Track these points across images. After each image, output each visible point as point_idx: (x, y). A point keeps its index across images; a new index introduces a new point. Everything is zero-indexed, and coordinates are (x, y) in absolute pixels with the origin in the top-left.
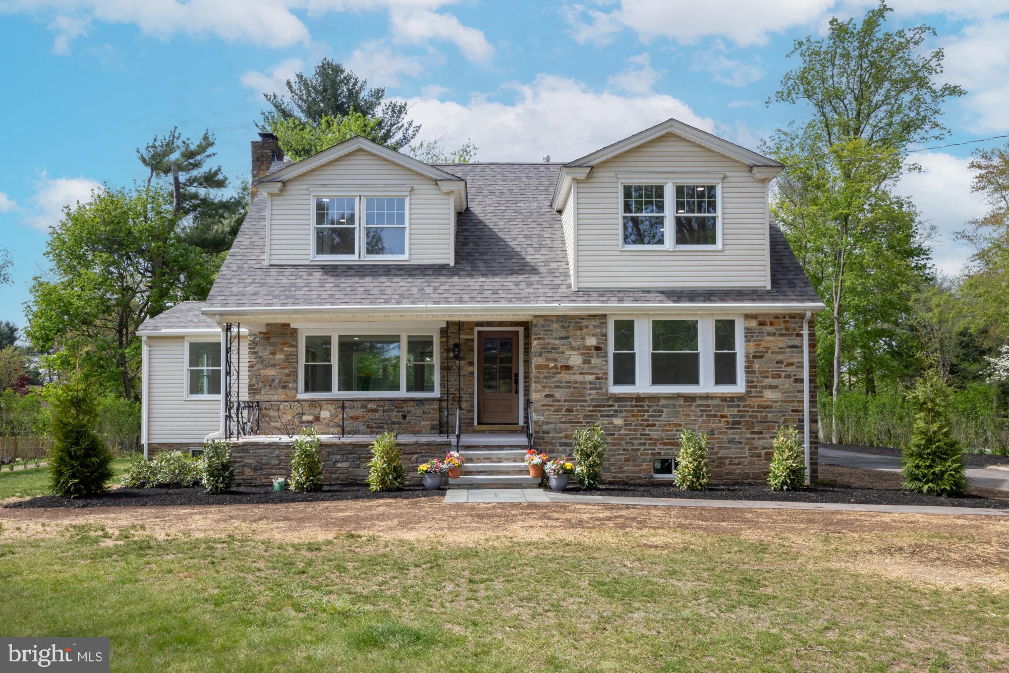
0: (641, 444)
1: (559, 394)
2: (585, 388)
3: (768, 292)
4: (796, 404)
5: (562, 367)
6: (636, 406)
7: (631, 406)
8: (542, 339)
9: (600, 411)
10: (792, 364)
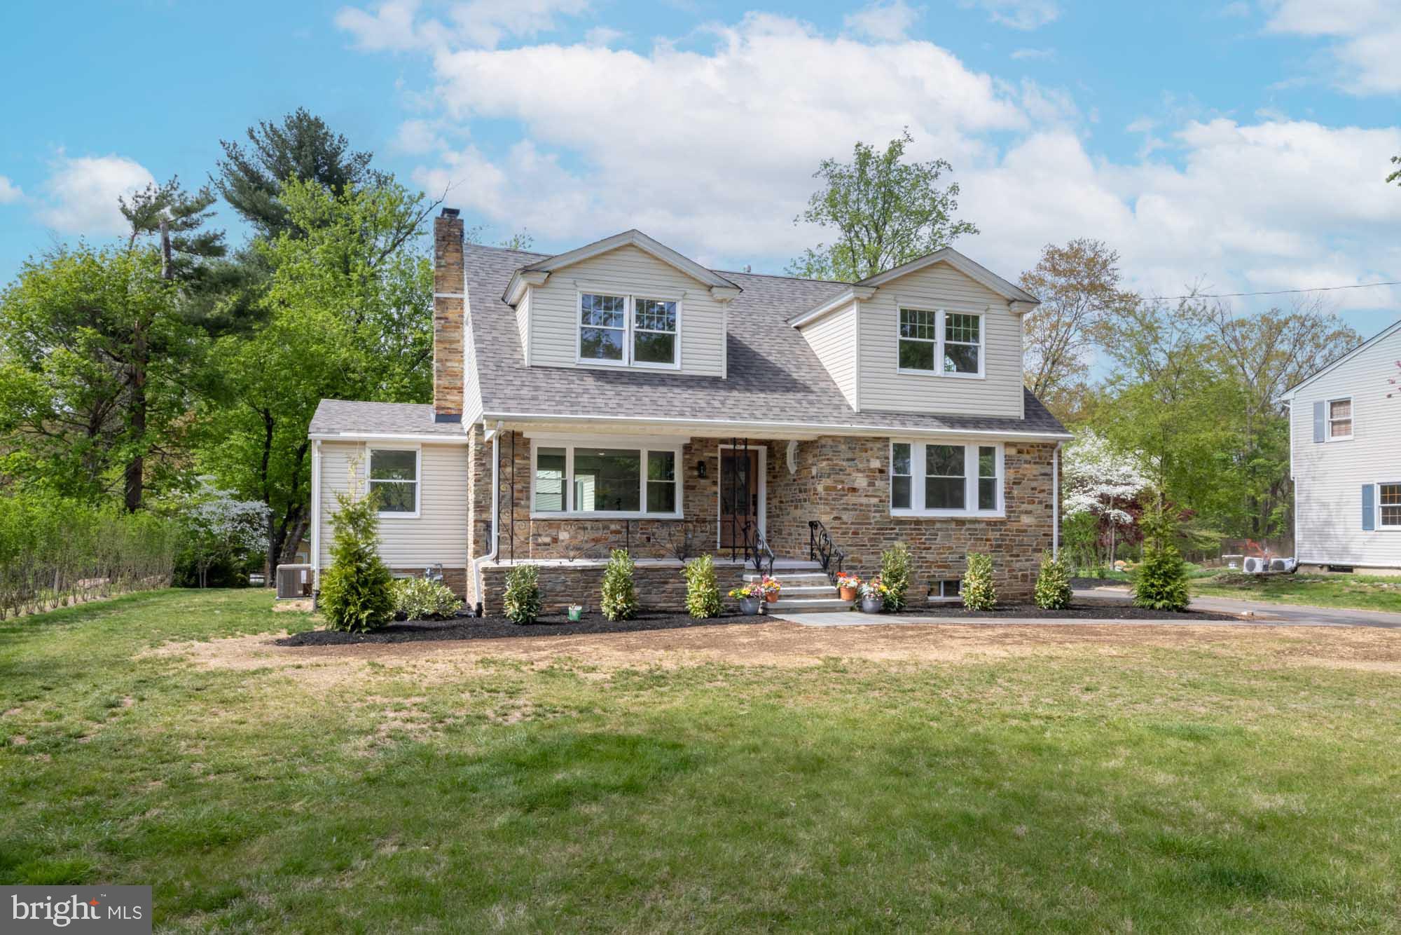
0: (918, 567)
1: (846, 517)
2: (869, 511)
3: (1023, 422)
4: (1046, 528)
5: (849, 489)
6: (915, 529)
7: (911, 529)
8: (831, 460)
9: (883, 534)
10: (1043, 491)
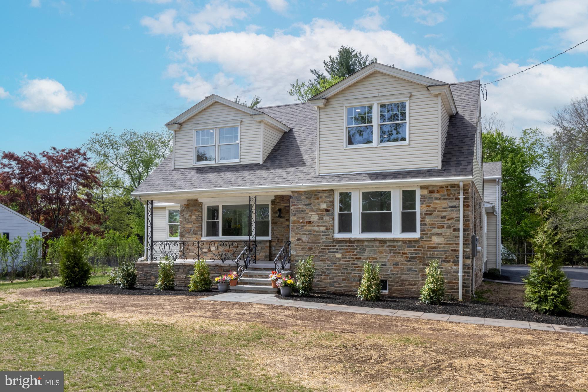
0: (352, 270)
1: (305, 238)
2: (319, 235)
3: (438, 171)
4: (454, 246)
5: (307, 222)
6: (349, 246)
7: (347, 246)
8: (296, 205)
9: (328, 249)
10: (452, 219)
